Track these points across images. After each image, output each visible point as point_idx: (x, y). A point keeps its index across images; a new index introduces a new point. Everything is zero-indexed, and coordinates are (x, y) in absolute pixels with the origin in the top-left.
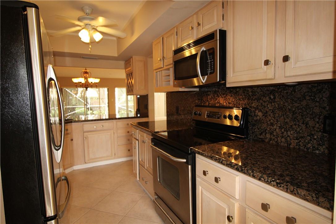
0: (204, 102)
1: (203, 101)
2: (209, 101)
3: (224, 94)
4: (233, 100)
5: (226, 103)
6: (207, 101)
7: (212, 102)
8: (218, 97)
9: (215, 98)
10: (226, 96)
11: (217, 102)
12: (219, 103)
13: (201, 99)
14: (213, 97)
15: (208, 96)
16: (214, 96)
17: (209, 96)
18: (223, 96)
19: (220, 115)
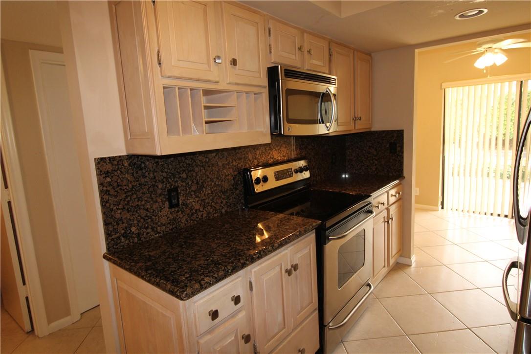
0: (250, 161)
1: (249, 159)
2: (259, 158)
3: (277, 146)
4: (288, 152)
5: (281, 157)
6: (256, 158)
7: (263, 158)
8: (272, 150)
9: (267, 152)
10: (280, 148)
11: (270, 157)
12: (272, 158)
13: (244, 157)
14: (264, 151)
15: (255, 151)
16: (265, 149)
17: (258, 151)
18: (277, 149)
19: (290, 171)
